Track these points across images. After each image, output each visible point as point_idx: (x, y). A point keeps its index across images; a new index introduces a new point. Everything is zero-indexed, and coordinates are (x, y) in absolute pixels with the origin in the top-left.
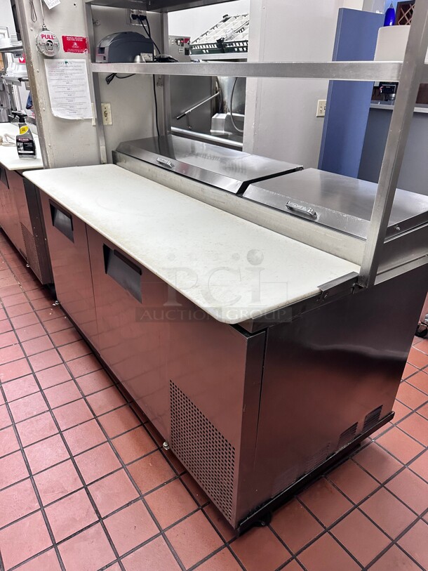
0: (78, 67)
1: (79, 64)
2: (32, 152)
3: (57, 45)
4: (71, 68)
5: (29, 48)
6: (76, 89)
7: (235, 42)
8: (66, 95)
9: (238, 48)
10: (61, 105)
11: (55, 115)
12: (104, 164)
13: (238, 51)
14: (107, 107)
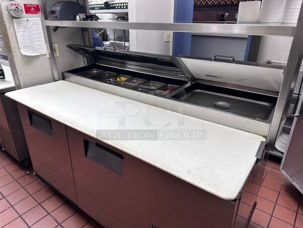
0: (35, 22)
1: (36, 21)
2: (2, 77)
3: (22, 10)
4: (31, 24)
5: (2, 12)
6: (35, 36)
7: (116, 4)
8: (29, 41)
9: (118, 6)
10: (26, 47)
11: (24, 54)
12: (57, 81)
13: (118, 8)
14: (56, 46)
